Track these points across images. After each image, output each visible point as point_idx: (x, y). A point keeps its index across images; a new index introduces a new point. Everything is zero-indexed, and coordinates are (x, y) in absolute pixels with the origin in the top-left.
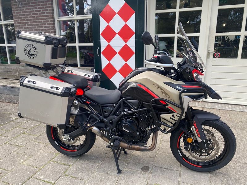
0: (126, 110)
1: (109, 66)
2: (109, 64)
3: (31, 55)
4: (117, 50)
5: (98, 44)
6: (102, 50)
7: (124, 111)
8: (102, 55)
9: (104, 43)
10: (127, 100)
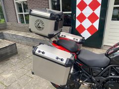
0: (113, 74)
1: (81, 26)
2: (81, 25)
3: (40, 27)
4: (87, 16)
5: (74, 12)
6: (77, 16)
7: (111, 75)
8: (77, 19)
9: (78, 12)
10: (115, 67)
